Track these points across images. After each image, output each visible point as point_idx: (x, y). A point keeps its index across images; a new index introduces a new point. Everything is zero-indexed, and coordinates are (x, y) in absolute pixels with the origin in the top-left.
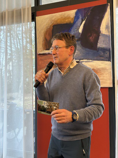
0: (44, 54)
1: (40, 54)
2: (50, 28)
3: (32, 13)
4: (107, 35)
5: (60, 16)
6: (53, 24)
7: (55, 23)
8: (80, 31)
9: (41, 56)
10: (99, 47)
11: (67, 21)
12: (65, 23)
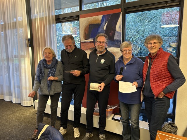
0: (84, 42)
1: (82, 42)
2: (87, 26)
4: (119, 32)
5: (93, 19)
7: (90, 23)
8: (105, 29)
10: (115, 39)
11: (97, 22)
12: (96, 23)
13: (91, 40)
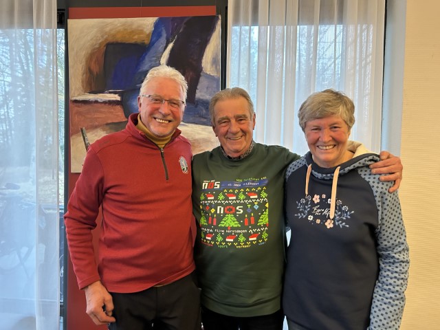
0: (85, 102)
1: (76, 101)
2: (99, 48)
3: (58, 10)
4: (213, 76)
5: (122, 26)
6: (106, 39)
7: (111, 40)
8: (163, 62)
9: (77, 104)
10: (199, 100)
11: (136, 38)
12: (133, 41)
13: (112, 95)
